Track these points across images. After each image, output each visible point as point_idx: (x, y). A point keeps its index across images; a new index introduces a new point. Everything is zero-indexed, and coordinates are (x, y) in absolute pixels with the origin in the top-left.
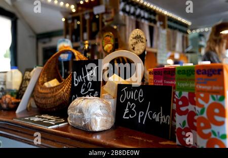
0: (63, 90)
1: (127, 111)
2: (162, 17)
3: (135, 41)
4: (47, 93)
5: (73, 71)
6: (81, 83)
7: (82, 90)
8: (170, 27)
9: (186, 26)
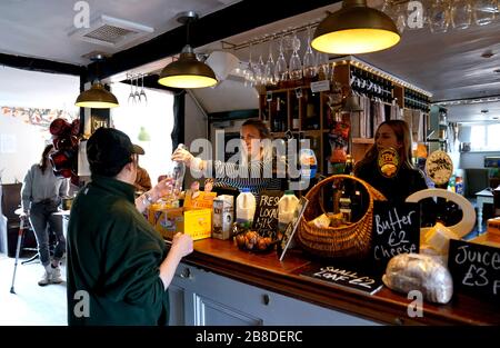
0: (356, 238)
1: (469, 275)
2: (398, 90)
3: (435, 165)
4: (326, 237)
5: (374, 214)
6: (387, 232)
7: (391, 241)
8: (408, 104)
9: (426, 100)
